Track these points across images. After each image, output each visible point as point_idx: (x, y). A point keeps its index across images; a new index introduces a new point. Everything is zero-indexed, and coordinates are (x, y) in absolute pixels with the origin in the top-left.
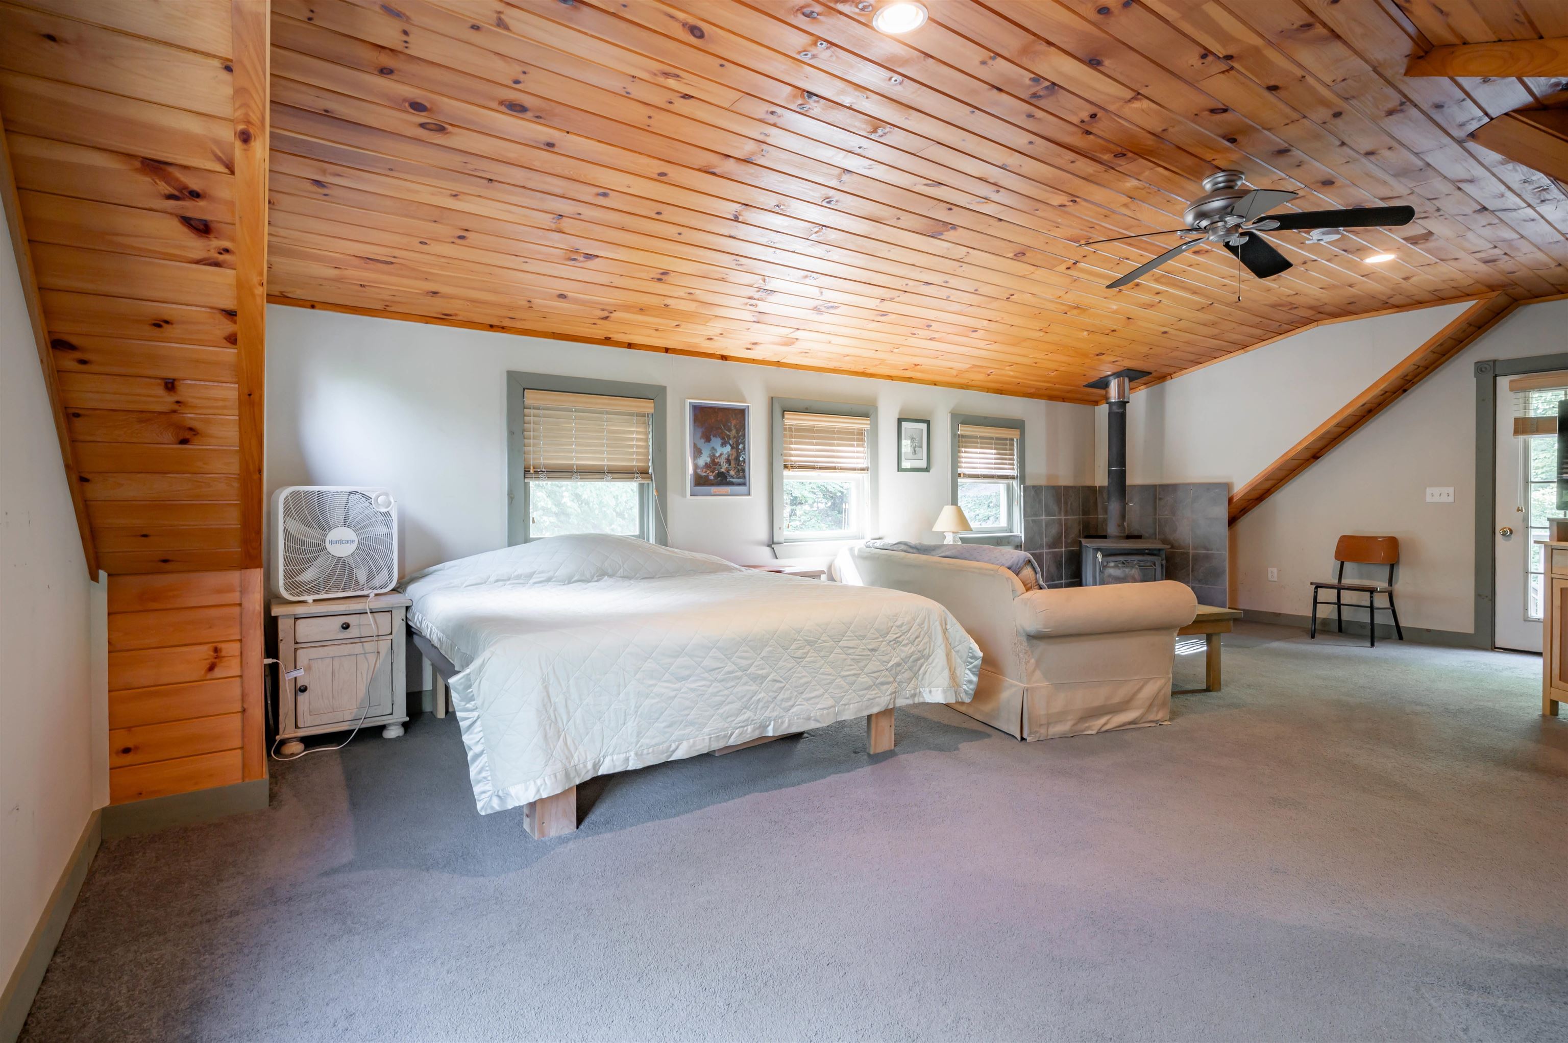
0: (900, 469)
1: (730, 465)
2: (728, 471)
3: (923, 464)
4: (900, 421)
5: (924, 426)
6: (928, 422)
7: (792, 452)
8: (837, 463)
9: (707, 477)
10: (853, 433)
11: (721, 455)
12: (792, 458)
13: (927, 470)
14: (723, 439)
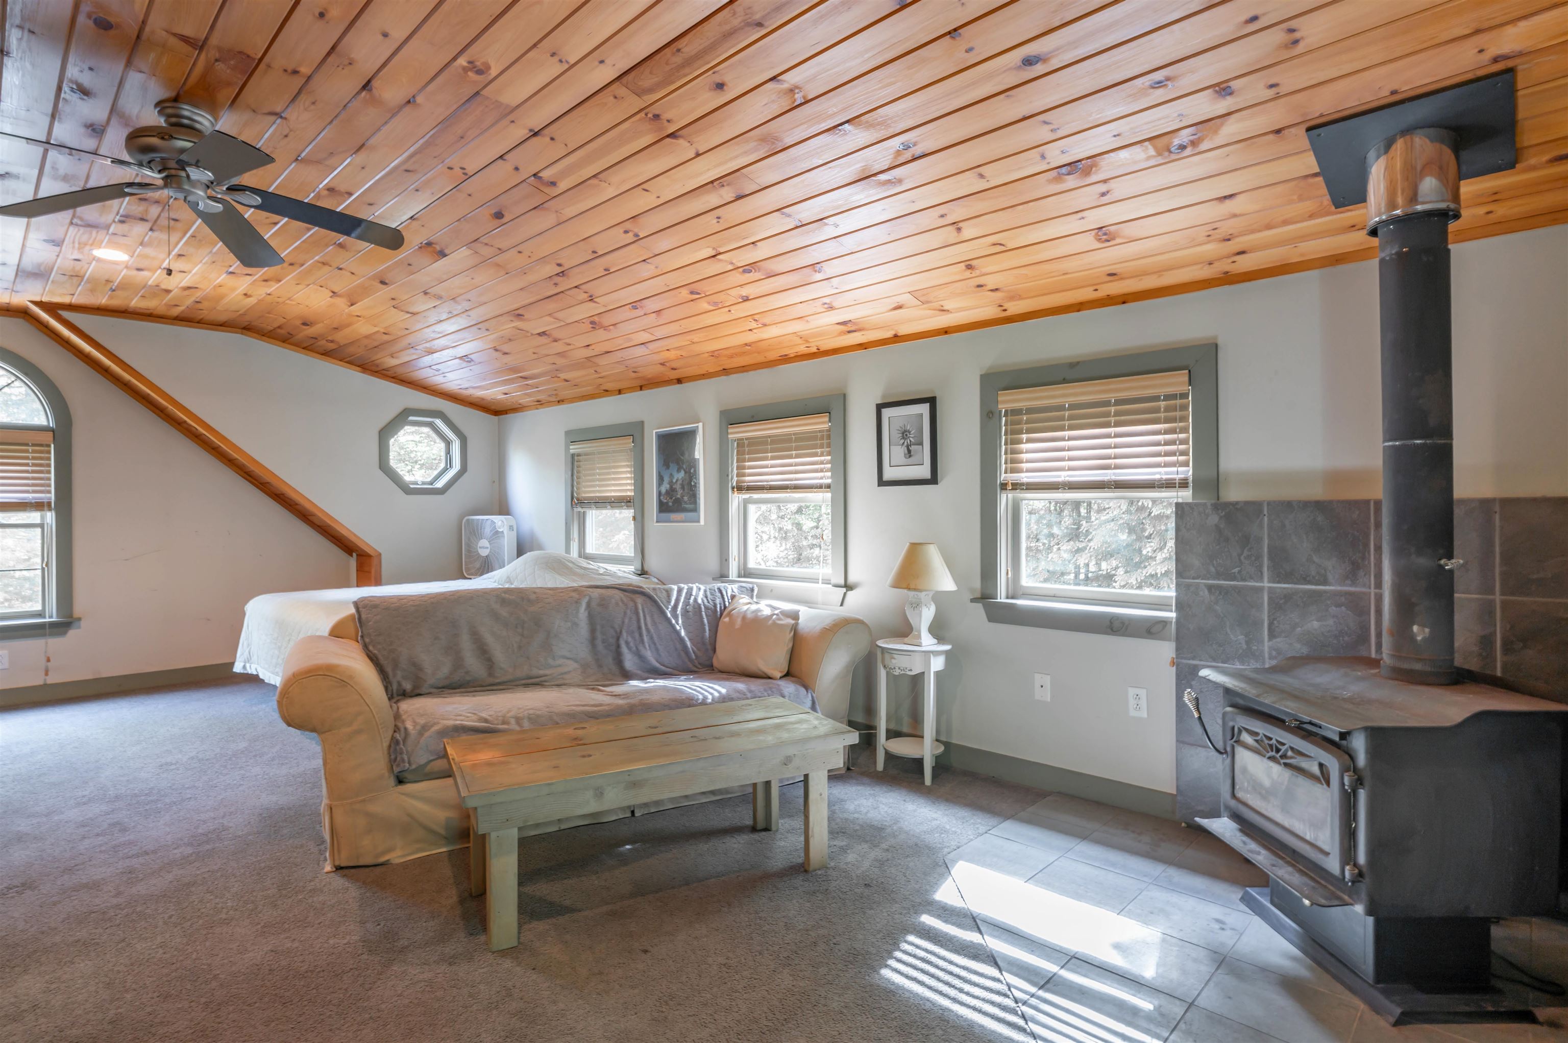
0: (882, 482)
1: (684, 490)
2: (682, 497)
3: (924, 471)
4: (880, 407)
5: (924, 409)
6: (932, 401)
7: (747, 471)
8: (796, 480)
9: (667, 503)
10: (815, 438)
11: (677, 480)
12: (747, 478)
13: (933, 480)
14: (678, 464)
